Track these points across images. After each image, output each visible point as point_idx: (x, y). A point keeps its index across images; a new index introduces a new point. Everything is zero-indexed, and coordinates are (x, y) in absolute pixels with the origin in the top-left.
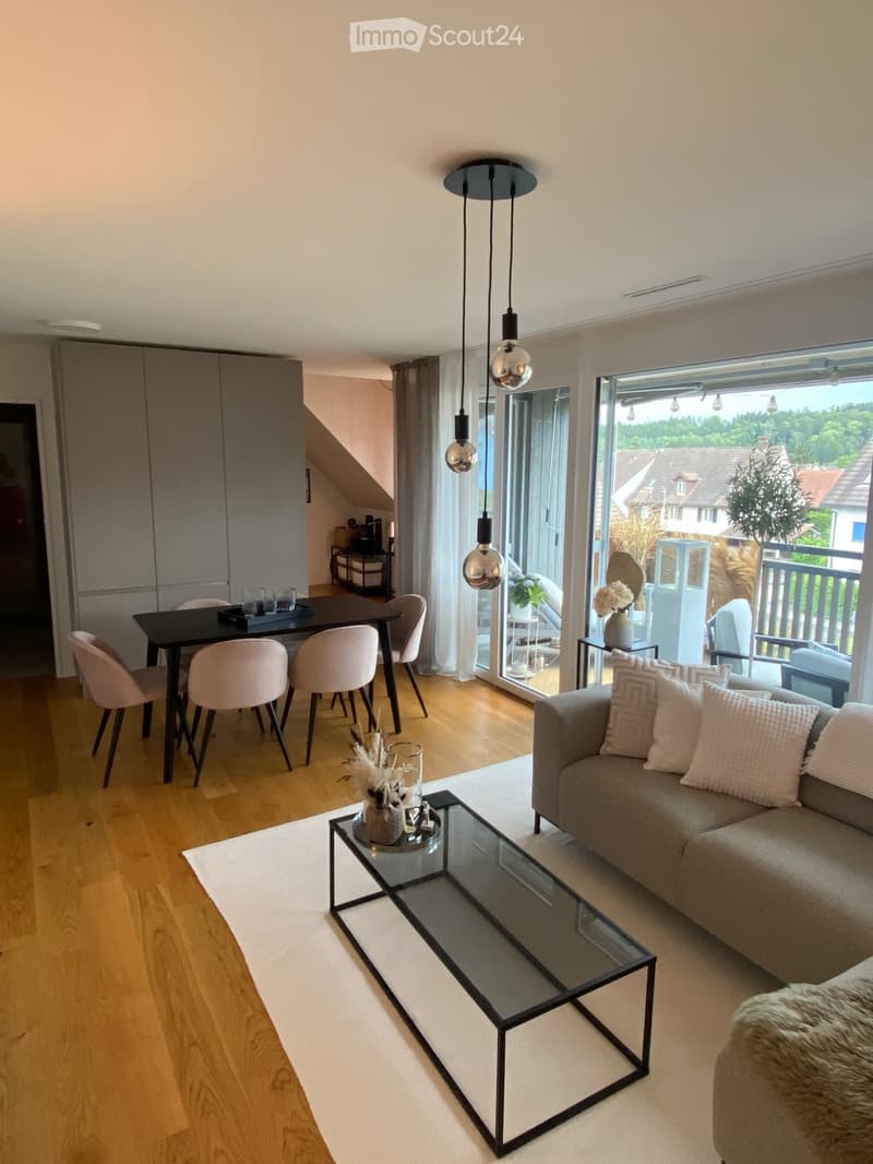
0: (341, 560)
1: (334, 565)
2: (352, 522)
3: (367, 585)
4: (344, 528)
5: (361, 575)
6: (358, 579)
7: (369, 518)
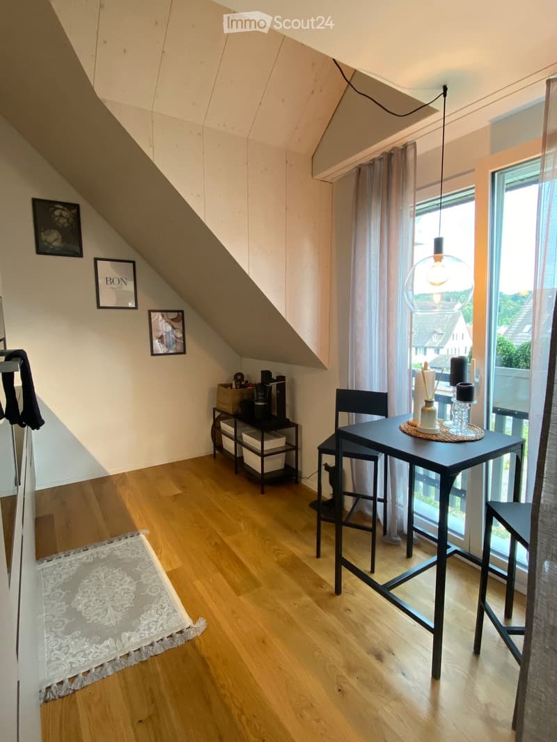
0: (227, 427)
1: (216, 433)
2: (239, 377)
3: (266, 471)
4: (231, 385)
5: (260, 458)
6: (253, 461)
7: (266, 375)
